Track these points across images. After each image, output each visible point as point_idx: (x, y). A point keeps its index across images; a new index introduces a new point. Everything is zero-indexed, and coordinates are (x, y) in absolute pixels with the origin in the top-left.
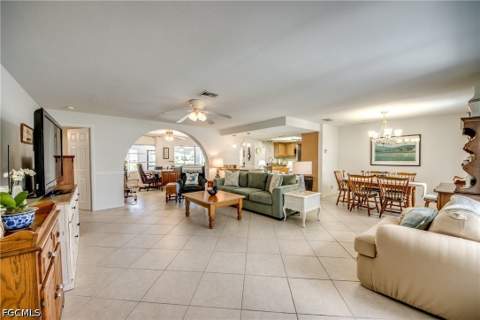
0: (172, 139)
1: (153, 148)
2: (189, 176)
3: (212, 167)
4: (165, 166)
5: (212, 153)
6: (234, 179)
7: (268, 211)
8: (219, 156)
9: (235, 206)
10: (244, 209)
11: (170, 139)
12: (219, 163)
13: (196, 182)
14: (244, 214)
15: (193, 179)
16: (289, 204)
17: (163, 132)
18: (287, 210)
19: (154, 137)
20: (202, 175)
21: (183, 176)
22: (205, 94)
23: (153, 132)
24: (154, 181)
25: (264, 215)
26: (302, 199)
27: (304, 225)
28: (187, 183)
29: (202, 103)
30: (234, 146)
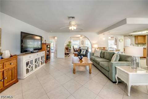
0: (82, 38)
2: (82, 51)
3: (93, 48)
5: (94, 42)
6: (98, 54)
8: (96, 44)
12: (96, 46)
15: (84, 52)
16: (119, 75)
17: (79, 36)
20: (87, 51)
21: (80, 50)
22: (69, 18)
28: (81, 53)
30: (104, 39)
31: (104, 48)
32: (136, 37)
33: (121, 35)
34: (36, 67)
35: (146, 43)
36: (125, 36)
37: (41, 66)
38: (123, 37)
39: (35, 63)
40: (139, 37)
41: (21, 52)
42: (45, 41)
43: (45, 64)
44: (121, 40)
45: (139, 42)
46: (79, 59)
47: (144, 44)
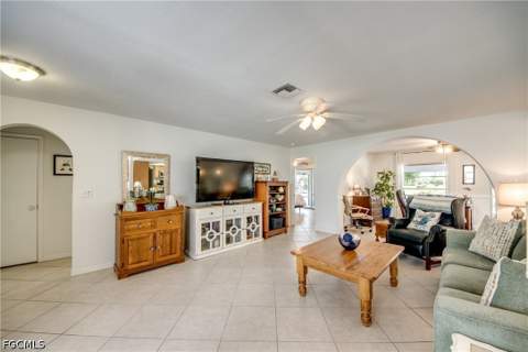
2: (419, 215)
15: (424, 221)
21: (411, 213)
28: (411, 225)
34: (228, 240)
37: (245, 243)
39: (228, 229)
41: (198, 200)
42: (275, 173)
43: (260, 239)
46: (343, 249)
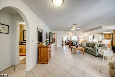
1: (68, 36)
2: (74, 43)
3: (80, 41)
4: (70, 40)
5: (80, 37)
6: (85, 44)
7: (93, 53)
8: (82, 38)
9: (82, 50)
10: (85, 51)
11: (71, 34)
12: (82, 40)
13: (75, 44)
14: (85, 53)
15: (75, 43)
16: (99, 52)
17: (69, 33)
18: (98, 54)
19: (68, 34)
20: (77, 43)
21: (72, 42)
22: (74, 25)
23: (68, 33)
24: (68, 43)
25: (91, 54)
26: (103, 51)
27: (104, 59)
28: (73, 44)
29: (74, 27)
30: (87, 35)
31: (87, 41)
32: (105, 34)
33: (97, 33)
35: (111, 39)
36: (99, 34)
38: (98, 35)
40: (107, 35)
44: (97, 37)
45: (107, 38)
46: (76, 47)
47: (109, 39)
